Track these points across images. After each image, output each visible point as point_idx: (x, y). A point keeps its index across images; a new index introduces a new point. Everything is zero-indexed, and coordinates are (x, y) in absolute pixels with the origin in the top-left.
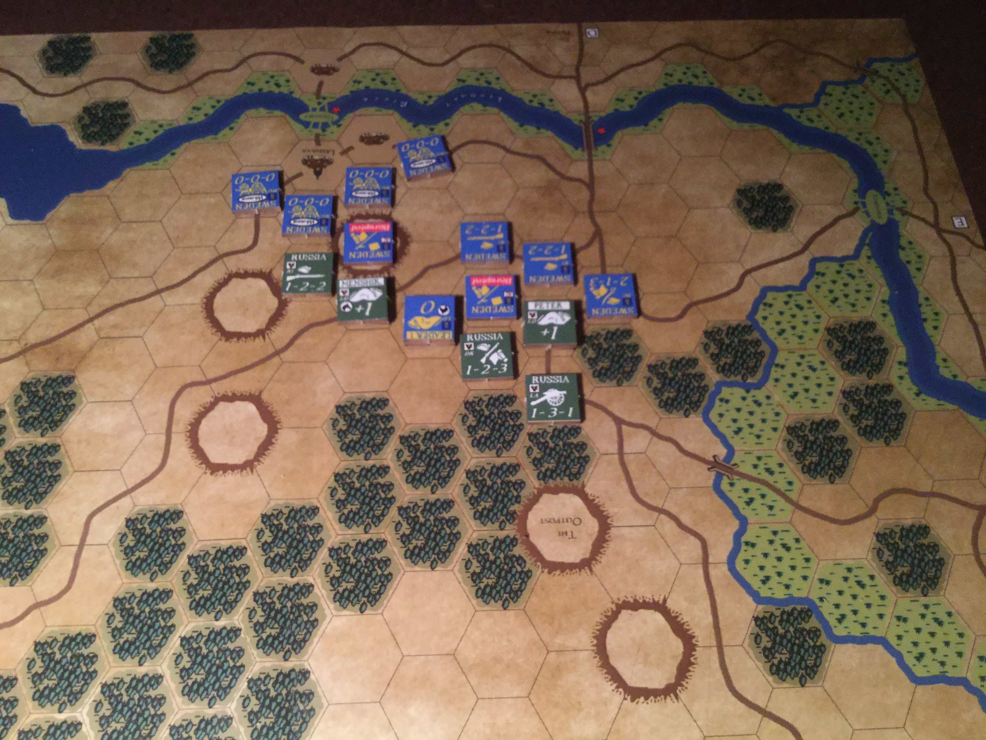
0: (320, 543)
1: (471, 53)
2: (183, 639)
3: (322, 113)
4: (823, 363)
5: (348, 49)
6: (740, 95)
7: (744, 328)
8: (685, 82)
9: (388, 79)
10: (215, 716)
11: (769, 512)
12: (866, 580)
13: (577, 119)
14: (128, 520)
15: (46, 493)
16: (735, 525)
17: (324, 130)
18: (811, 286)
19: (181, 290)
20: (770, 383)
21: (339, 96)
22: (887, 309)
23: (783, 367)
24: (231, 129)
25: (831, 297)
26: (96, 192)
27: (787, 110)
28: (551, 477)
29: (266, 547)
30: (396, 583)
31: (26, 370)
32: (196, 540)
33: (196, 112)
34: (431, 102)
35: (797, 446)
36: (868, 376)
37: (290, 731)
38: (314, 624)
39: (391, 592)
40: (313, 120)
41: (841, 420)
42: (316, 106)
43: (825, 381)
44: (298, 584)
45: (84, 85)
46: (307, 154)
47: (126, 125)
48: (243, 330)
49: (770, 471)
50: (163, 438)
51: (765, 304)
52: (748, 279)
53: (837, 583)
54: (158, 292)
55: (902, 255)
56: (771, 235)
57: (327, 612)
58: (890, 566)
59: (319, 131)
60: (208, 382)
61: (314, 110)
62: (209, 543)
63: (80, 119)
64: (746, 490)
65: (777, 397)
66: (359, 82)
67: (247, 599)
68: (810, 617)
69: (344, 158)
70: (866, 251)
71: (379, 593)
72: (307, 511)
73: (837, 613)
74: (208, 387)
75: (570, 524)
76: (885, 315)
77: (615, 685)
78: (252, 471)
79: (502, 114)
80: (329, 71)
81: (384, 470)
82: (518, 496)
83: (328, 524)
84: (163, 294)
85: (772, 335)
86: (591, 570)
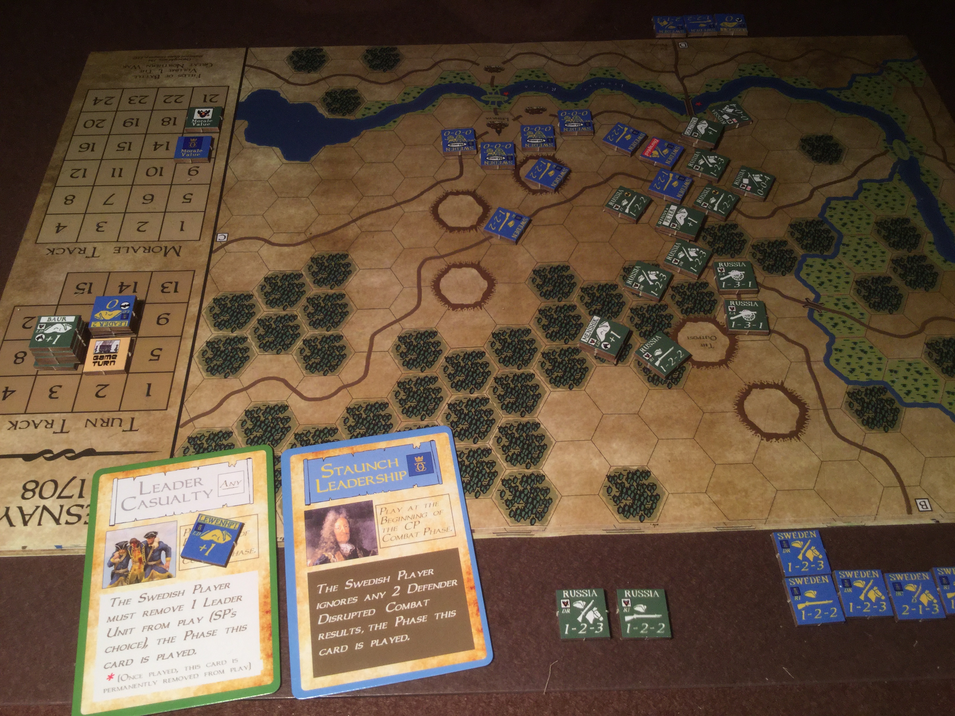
0: (535, 350)
1: (597, 58)
2: (449, 405)
3: (497, 96)
4: (875, 243)
5: (508, 57)
6: (795, 83)
7: (817, 222)
8: (754, 74)
9: (540, 74)
10: (479, 449)
11: (849, 331)
12: (923, 371)
13: (680, 97)
14: (400, 338)
15: (339, 321)
16: (826, 339)
17: (499, 106)
18: (861, 196)
19: (414, 202)
20: (840, 256)
21: (506, 85)
22: (916, 211)
23: (848, 245)
24: (434, 106)
25: (876, 203)
26: (345, 144)
27: (829, 92)
28: (691, 312)
29: (498, 352)
30: (591, 373)
31: (313, 250)
32: (449, 348)
33: (406, 96)
34: (573, 88)
35: (864, 292)
36: (908, 250)
37: (532, 457)
38: (539, 396)
39: (589, 378)
40: (491, 100)
41: (892, 276)
42: (491, 91)
43: (879, 254)
44: (523, 374)
45: (324, 79)
46: (490, 120)
47: (359, 104)
48: (461, 226)
49: (846, 307)
50: (416, 290)
51: (830, 208)
52: (815, 193)
53: (902, 372)
54: (398, 204)
55: (923, 179)
56: (829, 167)
57: (546, 389)
58: (938, 362)
59: (496, 106)
60: (442, 257)
61: (491, 93)
62: (458, 350)
63: (324, 100)
64: (832, 319)
65: (846, 263)
66: (520, 77)
67: (491, 381)
68: (886, 392)
69: (516, 122)
70: (897, 176)
71: (581, 378)
72: (523, 332)
73: (905, 390)
74: (442, 260)
75: (709, 340)
76: (915, 214)
77: (754, 432)
78: (481, 308)
79: (625, 94)
80: (497, 70)
81: (574, 307)
82: (669, 323)
83: (539, 339)
84: (402, 205)
85: (838, 226)
86: (728, 366)
